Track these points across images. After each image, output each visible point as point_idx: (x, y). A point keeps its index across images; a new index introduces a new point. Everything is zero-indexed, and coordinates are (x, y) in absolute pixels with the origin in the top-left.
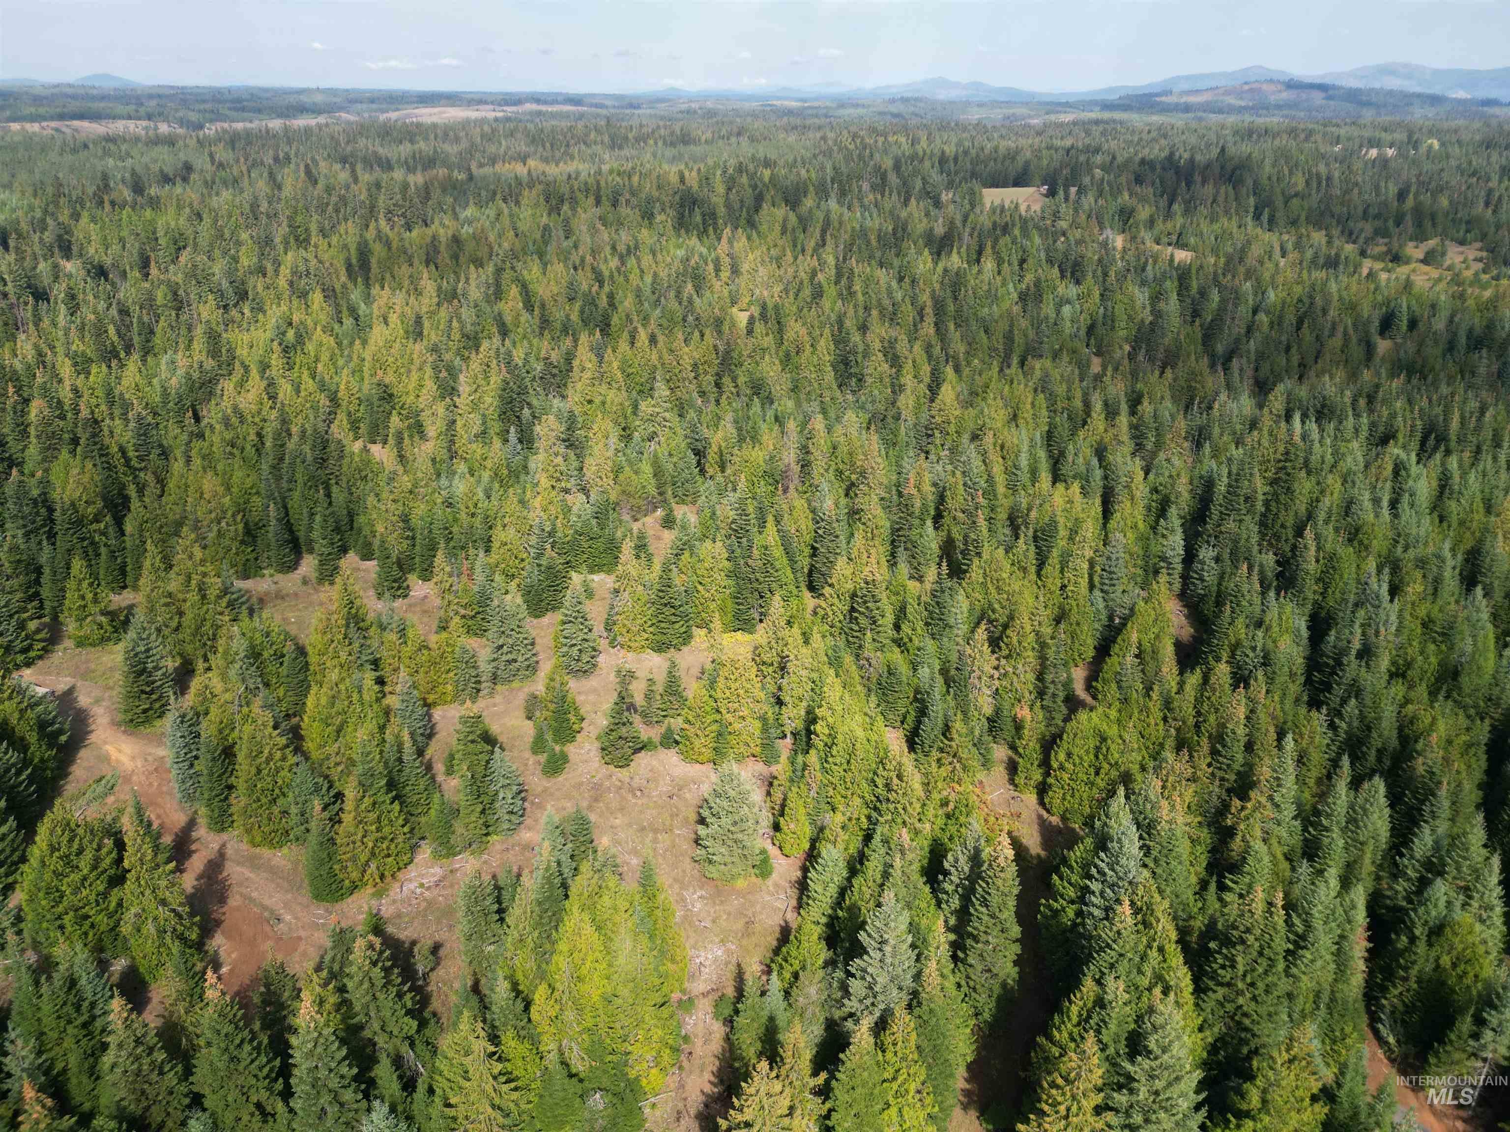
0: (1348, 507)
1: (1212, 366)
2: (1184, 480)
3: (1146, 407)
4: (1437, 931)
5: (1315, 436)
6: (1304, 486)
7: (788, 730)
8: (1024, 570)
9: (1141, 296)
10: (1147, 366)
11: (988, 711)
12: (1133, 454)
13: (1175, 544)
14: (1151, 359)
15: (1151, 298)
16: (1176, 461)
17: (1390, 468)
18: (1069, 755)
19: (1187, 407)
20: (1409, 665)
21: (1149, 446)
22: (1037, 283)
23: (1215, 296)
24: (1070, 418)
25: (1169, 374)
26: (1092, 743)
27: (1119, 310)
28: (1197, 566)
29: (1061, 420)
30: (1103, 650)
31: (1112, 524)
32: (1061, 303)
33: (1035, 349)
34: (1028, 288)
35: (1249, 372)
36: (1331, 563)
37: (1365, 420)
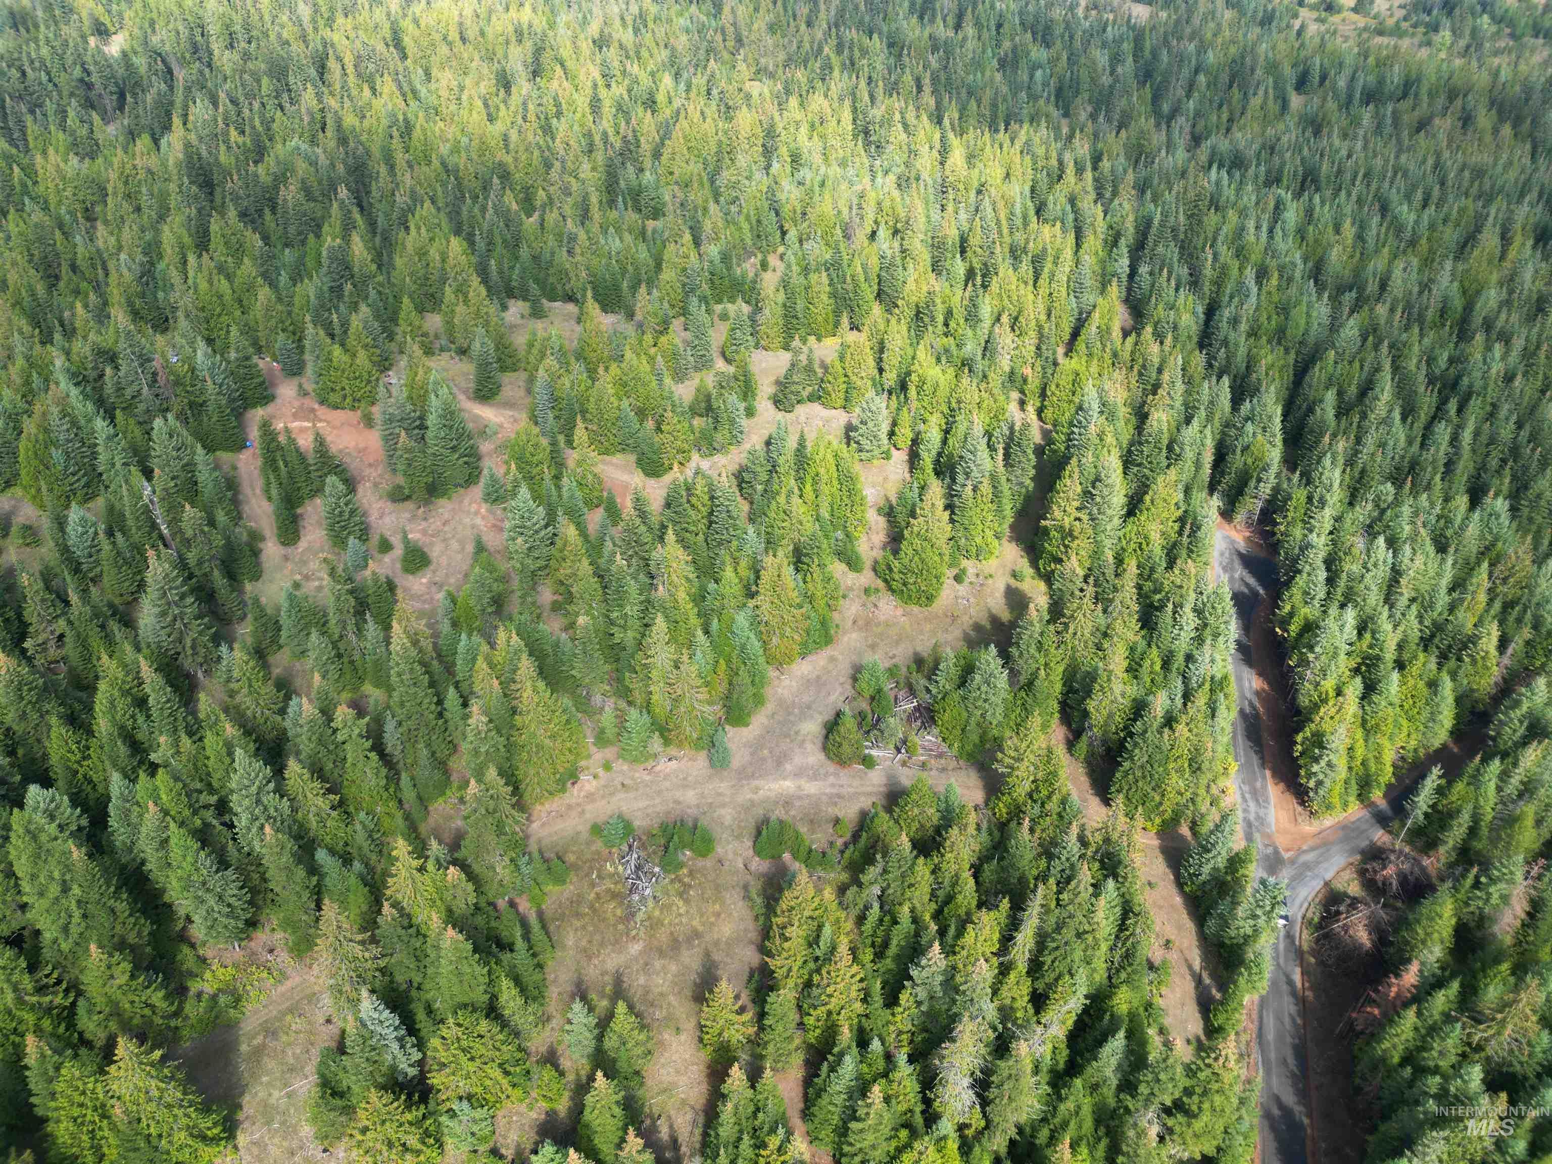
0: (1240, 231)
1: (1158, 125)
2: (1131, 218)
3: (1106, 164)
4: (1246, 448)
5: (1225, 182)
6: (1212, 219)
7: (886, 387)
8: (1026, 283)
9: (1101, 58)
10: (1105, 127)
11: (1007, 369)
12: (1096, 202)
13: (1123, 264)
14: (1109, 120)
15: (1111, 60)
16: (1126, 205)
17: (1272, 205)
18: (1057, 386)
19: (1137, 162)
20: (1259, 328)
21: (1108, 195)
22: (1014, 49)
23: (1164, 57)
24: (1048, 175)
25: (1123, 133)
26: (1071, 378)
27: (1084, 74)
28: (1137, 278)
29: (1042, 176)
30: (1075, 334)
31: (1082, 251)
32: (1034, 67)
33: (1016, 114)
34: (1006, 55)
35: (1187, 129)
36: (1223, 273)
37: (1262, 168)
